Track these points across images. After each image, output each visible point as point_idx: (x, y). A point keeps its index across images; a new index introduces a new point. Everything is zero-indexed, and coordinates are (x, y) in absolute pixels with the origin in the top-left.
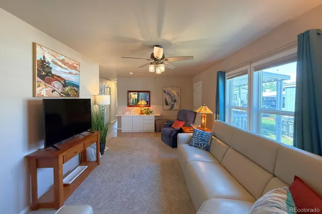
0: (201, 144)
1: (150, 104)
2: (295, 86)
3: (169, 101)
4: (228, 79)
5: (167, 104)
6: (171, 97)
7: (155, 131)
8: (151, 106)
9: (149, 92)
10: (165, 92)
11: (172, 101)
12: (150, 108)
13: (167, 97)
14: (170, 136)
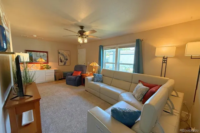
0: (99, 80)
1: (48, 61)
2: (134, 53)
3: (63, 59)
4: (105, 50)
5: (61, 61)
6: (64, 57)
7: (55, 80)
8: (49, 62)
9: (47, 52)
10: (60, 53)
11: (65, 60)
12: (48, 64)
13: (61, 57)
14: (75, 80)
